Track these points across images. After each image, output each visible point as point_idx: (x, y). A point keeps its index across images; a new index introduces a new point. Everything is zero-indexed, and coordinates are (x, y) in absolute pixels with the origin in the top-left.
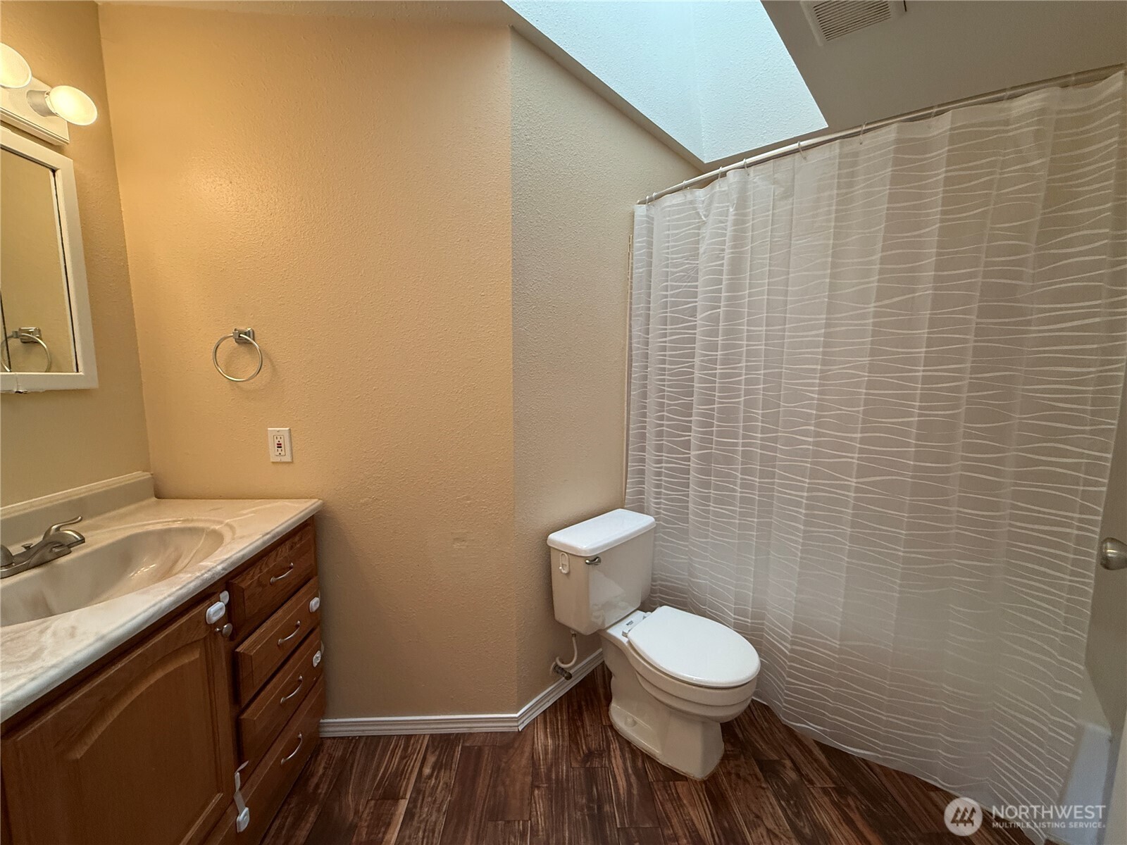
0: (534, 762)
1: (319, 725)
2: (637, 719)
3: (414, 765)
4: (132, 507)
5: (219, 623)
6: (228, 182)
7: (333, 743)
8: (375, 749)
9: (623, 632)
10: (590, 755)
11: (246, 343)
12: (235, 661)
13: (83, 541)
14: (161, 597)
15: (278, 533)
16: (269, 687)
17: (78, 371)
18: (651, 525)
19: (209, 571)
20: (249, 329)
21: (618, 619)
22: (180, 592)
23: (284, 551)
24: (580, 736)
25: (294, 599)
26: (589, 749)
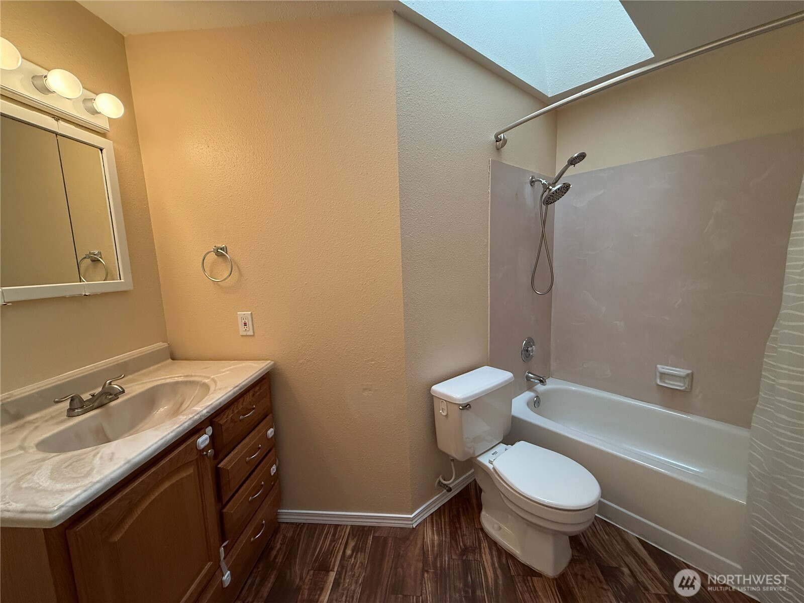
0: (424, 553)
1: (277, 514)
2: (502, 525)
3: (339, 547)
4: (156, 366)
5: (206, 448)
6: (206, 146)
7: (286, 527)
8: (314, 533)
9: (490, 461)
10: (465, 551)
11: (222, 255)
12: (218, 474)
13: (123, 392)
14: (166, 433)
15: (244, 386)
16: (241, 490)
17: (120, 279)
18: (510, 379)
19: (197, 414)
20: (223, 246)
21: (486, 450)
22: (178, 429)
23: (249, 397)
24: (459, 536)
25: (257, 429)
26: (465, 545)
